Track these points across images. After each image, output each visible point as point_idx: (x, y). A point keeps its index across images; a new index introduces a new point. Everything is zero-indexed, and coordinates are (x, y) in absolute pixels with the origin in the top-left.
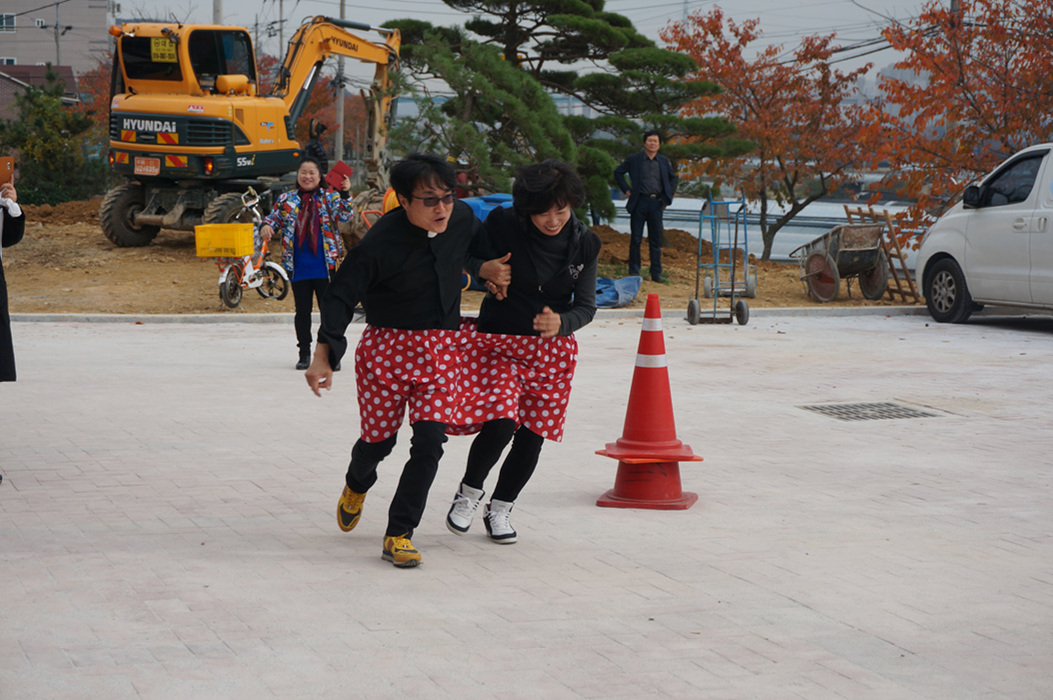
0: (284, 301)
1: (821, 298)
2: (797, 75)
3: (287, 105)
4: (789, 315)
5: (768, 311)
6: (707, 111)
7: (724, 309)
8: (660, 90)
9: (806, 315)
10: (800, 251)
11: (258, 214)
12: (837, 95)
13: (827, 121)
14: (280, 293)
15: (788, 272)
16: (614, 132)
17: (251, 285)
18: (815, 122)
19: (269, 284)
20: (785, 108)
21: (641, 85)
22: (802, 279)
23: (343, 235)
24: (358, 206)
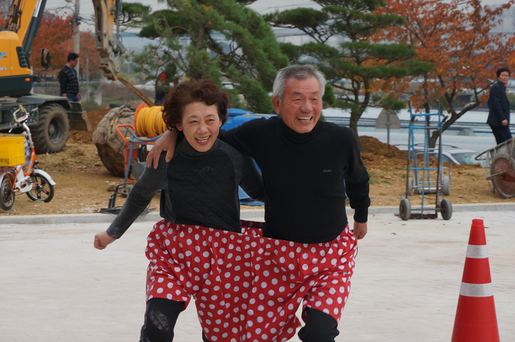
0: (50, 203)
1: (505, 195)
2: (454, 10)
3: (20, 37)
4: (481, 210)
5: (464, 207)
6: (381, 40)
7: (430, 206)
8: (355, 22)
9: (496, 210)
10: (485, 155)
11: (28, 128)
12: (485, 25)
13: (478, 47)
14: (46, 196)
15: (468, 171)
16: (318, 56)
17: (23, 190)
18: (469, 48)
19: (37, 189)
20: (443, 37)
21: (338, 18)
22: (488, 179)
23: (97, 145)
24: (110, 120)
